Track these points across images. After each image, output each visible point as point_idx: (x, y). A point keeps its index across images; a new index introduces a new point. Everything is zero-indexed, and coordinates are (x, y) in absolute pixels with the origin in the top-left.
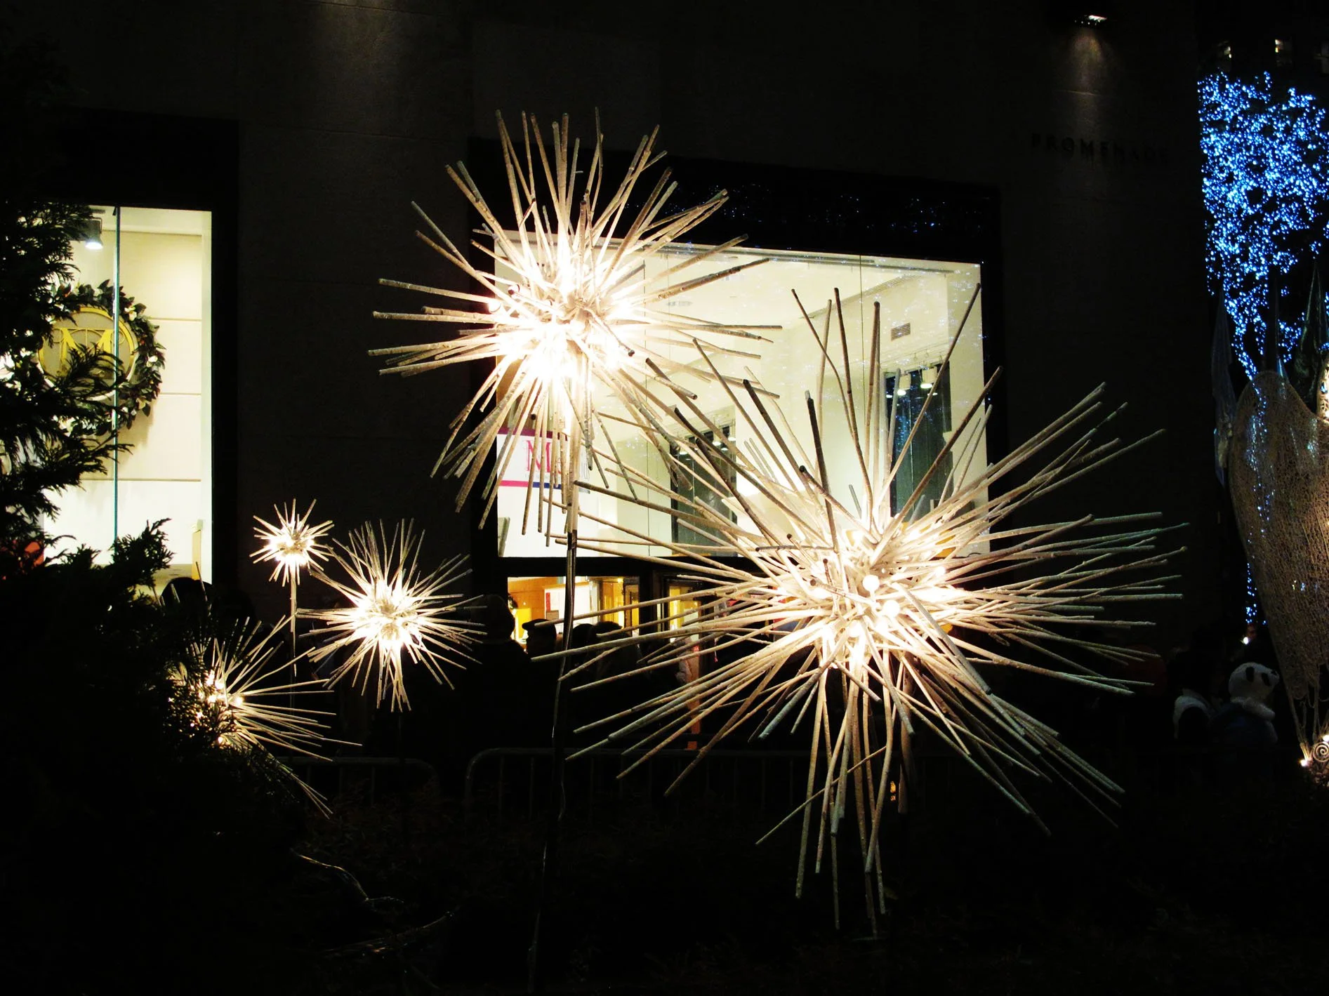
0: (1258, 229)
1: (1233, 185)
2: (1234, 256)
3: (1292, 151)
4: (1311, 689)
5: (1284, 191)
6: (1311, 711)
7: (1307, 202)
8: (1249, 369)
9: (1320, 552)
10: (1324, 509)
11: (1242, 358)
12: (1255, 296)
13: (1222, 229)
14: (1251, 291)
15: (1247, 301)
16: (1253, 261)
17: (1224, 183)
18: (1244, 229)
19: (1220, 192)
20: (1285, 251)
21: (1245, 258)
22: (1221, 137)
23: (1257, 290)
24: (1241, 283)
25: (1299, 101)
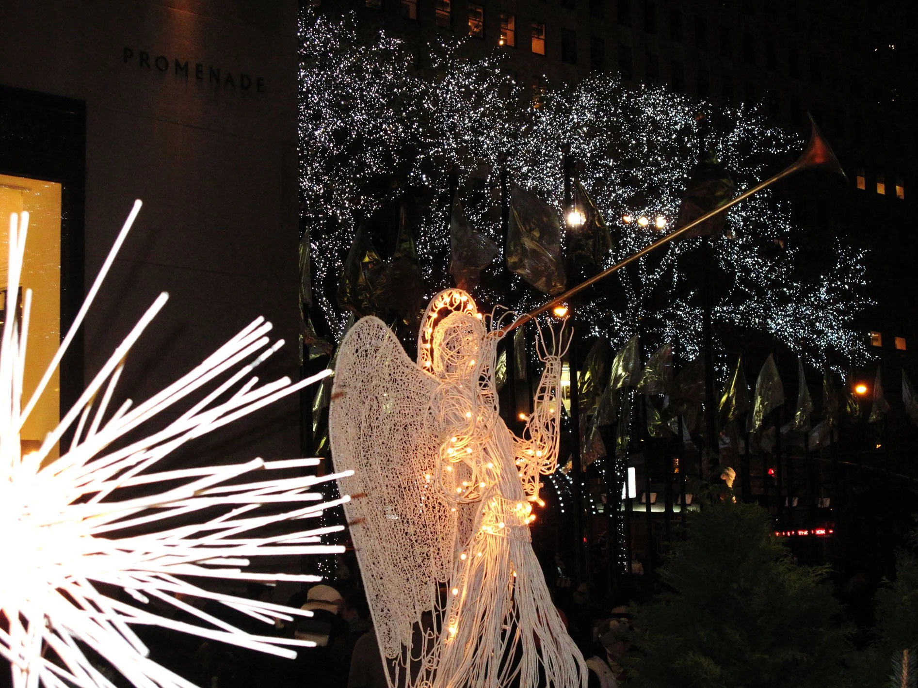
0: (342, 171)
1: (320, 123)
2: (318, 197)
3: (380, 94)
4: (404, 648)
5: (370, 133)
6: (403, 671)
7: (393, 147)
8: (329, 315)
9: (416, 506)
10: (421, 461)
11: (322, 303)
12: (337, 238)
13: (306, 168)
14: (333, 235)
15: (329, 243)
16: (336, 202)
17: (311, 120)
18: (327, 170)
19: (307, 129)
20: (369, 195)
21: (328, 200)
22: (310, 72)
23: (339, 233)
24: (324, 224)
25: (389, 43)
